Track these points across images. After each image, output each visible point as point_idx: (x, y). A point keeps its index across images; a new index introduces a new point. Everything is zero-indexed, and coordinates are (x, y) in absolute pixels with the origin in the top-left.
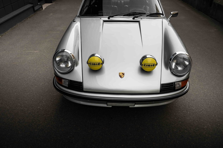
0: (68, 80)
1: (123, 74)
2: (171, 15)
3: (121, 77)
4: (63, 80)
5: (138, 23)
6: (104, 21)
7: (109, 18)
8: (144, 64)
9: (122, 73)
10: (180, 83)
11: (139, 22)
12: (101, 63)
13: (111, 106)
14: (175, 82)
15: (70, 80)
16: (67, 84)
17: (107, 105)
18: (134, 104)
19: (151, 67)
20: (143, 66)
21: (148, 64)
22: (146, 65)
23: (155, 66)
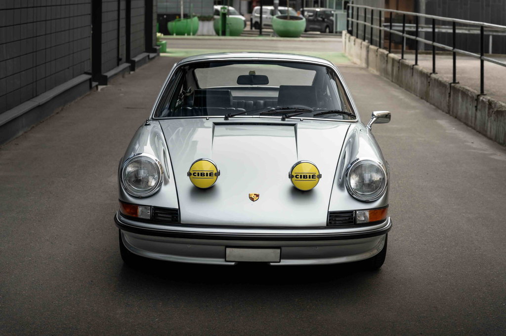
0: (151, 206)
1: (258, 196)
2: (375, 119)
3: (252, 199)
4: (140, 209)
5: (293, 128)
6: (216, 124)
7: (226, 118)
8: (295, 175)
9: (255, 195)
10: (367, 214)
11: (293, 125)
12: (214, 172)
13: (233, 263)
14: (356, 211)
15: (154, 207)
16: (148, 214)
17: (226, 261)
18: (279, 251)
19: (308, 179)
20: (295, 178)
21: (302, 175)
22: (299, 177)
23: (317, 179)
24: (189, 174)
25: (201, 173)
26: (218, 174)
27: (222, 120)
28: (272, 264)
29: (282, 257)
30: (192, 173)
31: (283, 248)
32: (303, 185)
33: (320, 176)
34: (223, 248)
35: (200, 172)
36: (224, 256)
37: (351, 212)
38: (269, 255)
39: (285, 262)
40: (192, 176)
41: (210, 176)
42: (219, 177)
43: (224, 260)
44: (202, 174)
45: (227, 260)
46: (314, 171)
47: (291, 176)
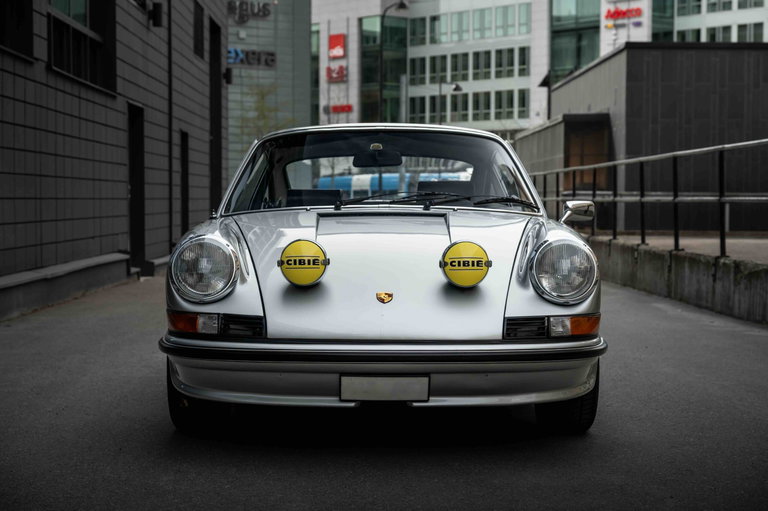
0: (218, 314)
1: (390, 295)
2: (569, 212)
3: (382, 301)
4: (201, 320)
5: (442, 218)
6: (321, 215)
7: (337, 208)
8: (449, 261)
9: (386, 293)
10: (568, 323)
11: (443, 215)
12: (320, 259)
13: (353, 404)
14: (549, 317)
15: (224, 315)
16: (214, 327)
17: (342, 401)
18: (426, 380)
19: (470, 267)
20: (449, 267)
21: (462, 260)
22: (456, 264)
23: (485, 268)
24: (281, 263)
25: (300, 261)
26: (326, 262)
27: (332, 211)
28: (415, 404)
29: (433, 392)
30: (285, 260)
31: (432, 376)
32: (463, 278)
33: (489, 264)
34: (336, 376)
35: (297, 259)
36: (337, 392)
37: (541, 319)
38: (411, 390)
39: (437, 401)
40: (286, 265)
41: (314, 264)
42: (328, 267)
43: (337, 398)
44: (302, 262)
45: (343, 398)
46: (480, 255)
47: (443, 265)
